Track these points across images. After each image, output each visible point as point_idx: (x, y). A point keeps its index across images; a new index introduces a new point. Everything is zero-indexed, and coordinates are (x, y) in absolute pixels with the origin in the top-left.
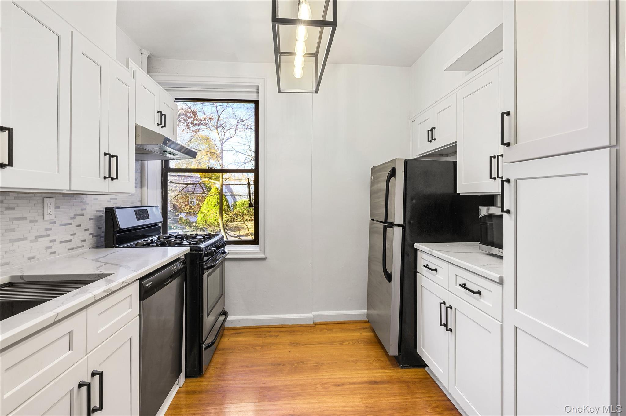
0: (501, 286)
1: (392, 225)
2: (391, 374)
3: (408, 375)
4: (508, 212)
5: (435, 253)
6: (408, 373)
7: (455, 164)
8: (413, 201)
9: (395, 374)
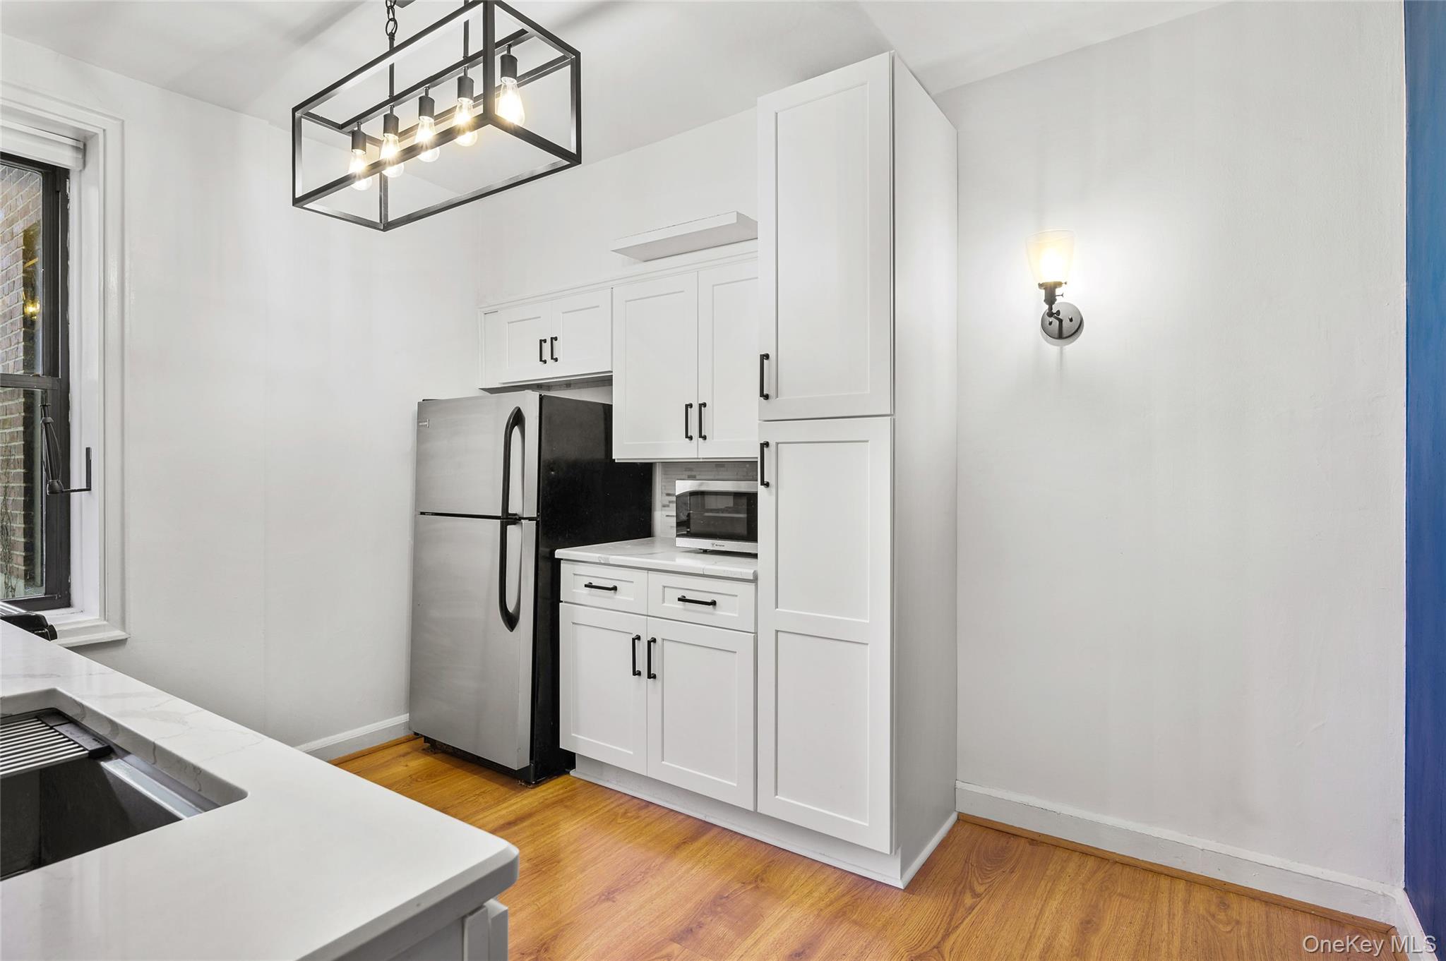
0: (754, 584)
1: (514, 520)
2: (525, 802)
3: (552, 793)
4: (767, 485)
5: (614, 559)
6: (550, 791)
7: (607, 410)
8: (553, 473)
9: (530, 800)
